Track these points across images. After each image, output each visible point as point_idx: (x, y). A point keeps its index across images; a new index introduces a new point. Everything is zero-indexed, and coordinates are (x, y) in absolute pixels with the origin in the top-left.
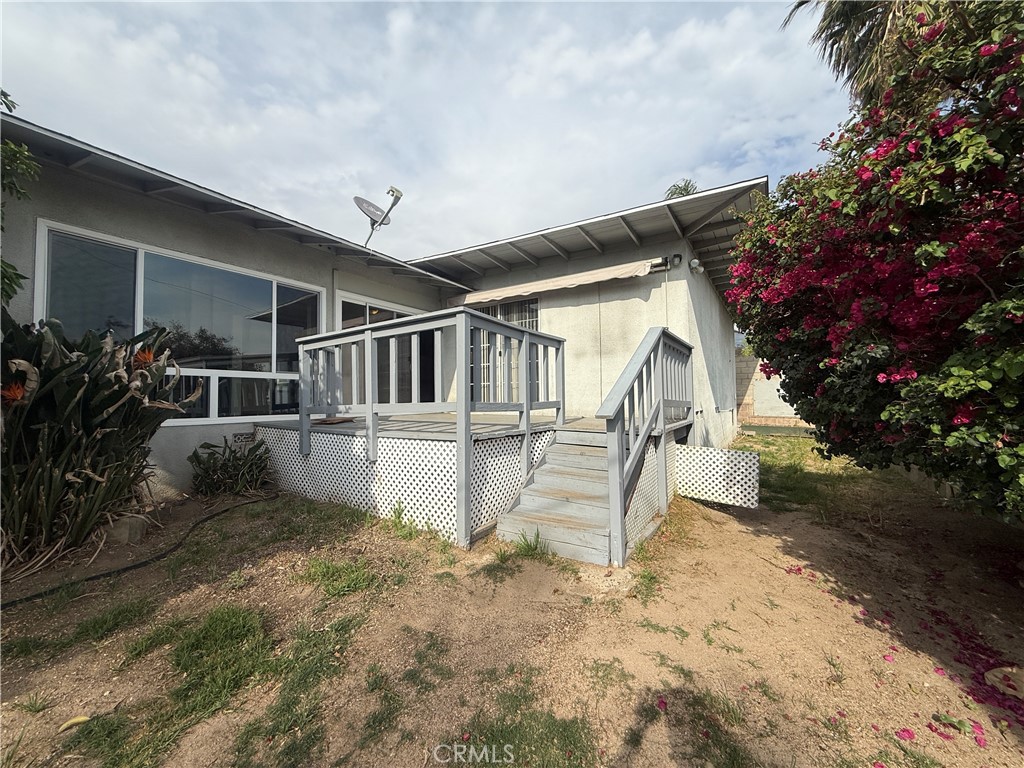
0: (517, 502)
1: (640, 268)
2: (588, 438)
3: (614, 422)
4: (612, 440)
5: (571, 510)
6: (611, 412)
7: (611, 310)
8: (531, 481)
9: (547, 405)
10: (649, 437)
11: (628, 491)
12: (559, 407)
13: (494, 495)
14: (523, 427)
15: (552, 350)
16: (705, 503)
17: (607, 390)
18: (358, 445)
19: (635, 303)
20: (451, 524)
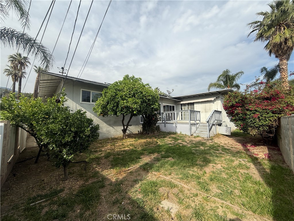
0: (195, 132)
1: (212, 99)
2: (204, 125)
3: (208, 122)
4: (207, 124)
5: (203, 133)
6: (207, 121)
7: (208, 105)
8: (197, 130)
9: (198, 120)
10: (213, 124)
11: (210, 130)
12: (200, 121)
13: (193, 131)
14: (195, 123)
15: (198, 113)
16: (223, 135)
17: (207, 118)
18: (174, 125)
19: (212, 104)
20: (188, 134)
